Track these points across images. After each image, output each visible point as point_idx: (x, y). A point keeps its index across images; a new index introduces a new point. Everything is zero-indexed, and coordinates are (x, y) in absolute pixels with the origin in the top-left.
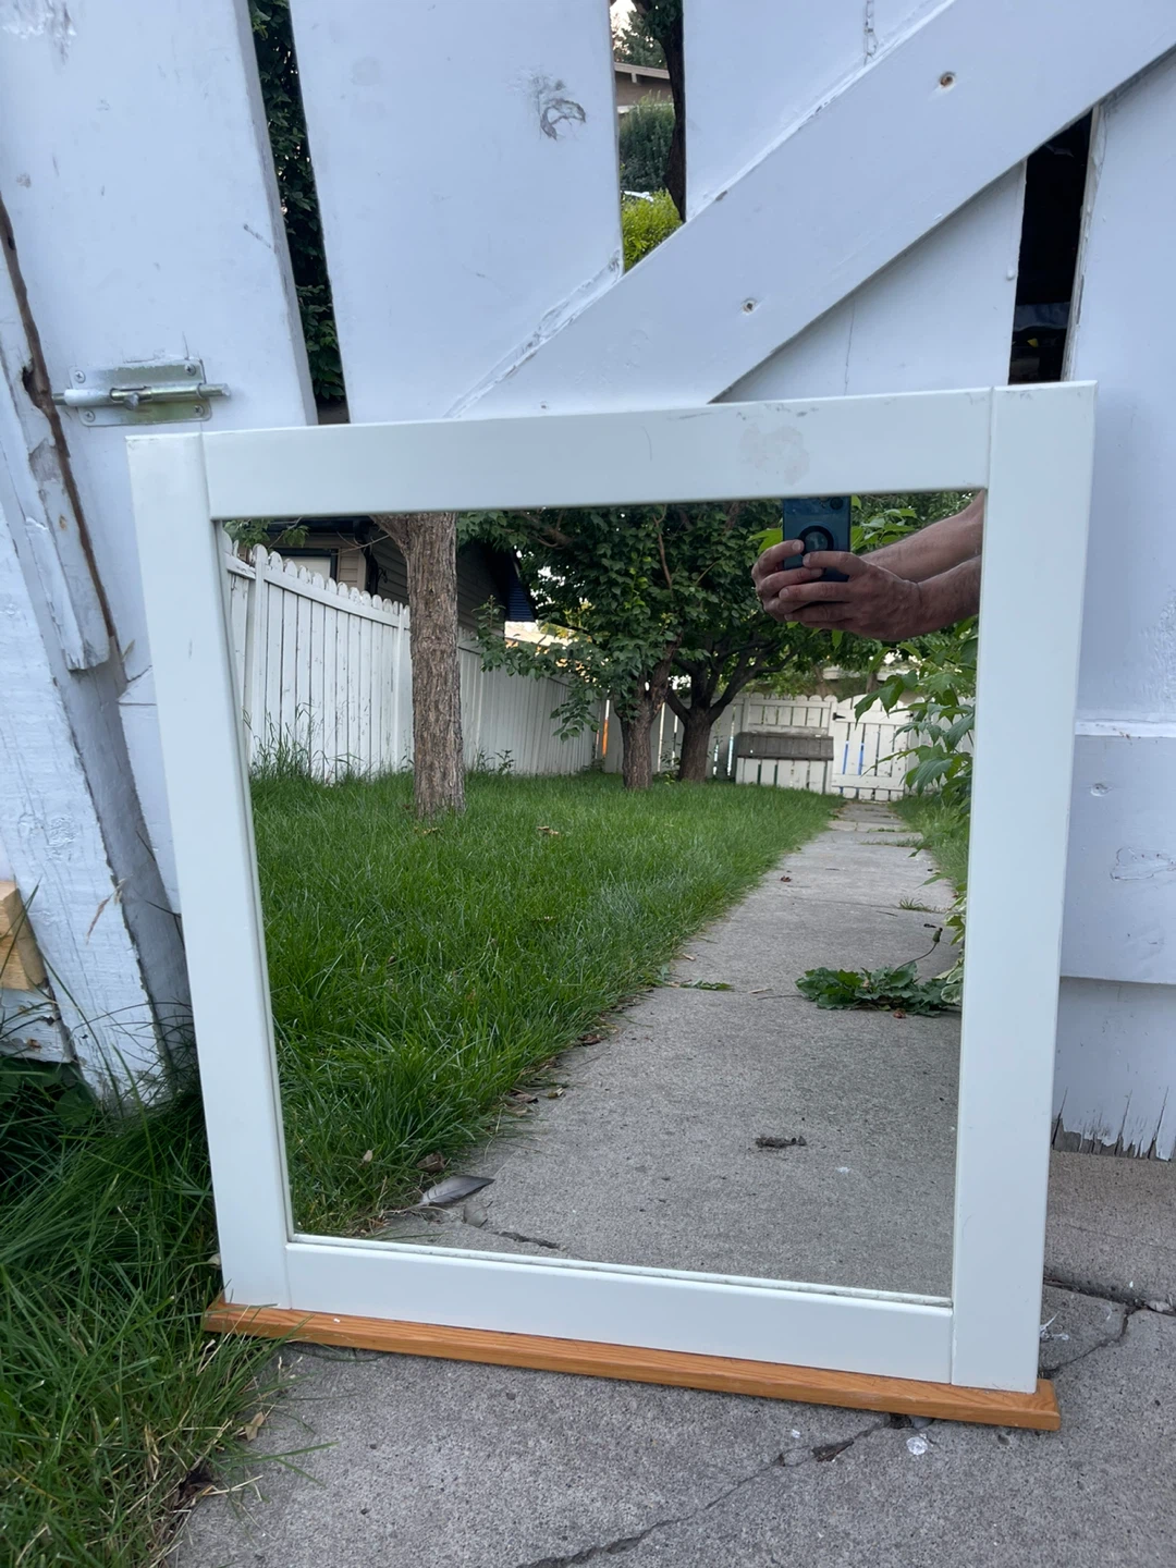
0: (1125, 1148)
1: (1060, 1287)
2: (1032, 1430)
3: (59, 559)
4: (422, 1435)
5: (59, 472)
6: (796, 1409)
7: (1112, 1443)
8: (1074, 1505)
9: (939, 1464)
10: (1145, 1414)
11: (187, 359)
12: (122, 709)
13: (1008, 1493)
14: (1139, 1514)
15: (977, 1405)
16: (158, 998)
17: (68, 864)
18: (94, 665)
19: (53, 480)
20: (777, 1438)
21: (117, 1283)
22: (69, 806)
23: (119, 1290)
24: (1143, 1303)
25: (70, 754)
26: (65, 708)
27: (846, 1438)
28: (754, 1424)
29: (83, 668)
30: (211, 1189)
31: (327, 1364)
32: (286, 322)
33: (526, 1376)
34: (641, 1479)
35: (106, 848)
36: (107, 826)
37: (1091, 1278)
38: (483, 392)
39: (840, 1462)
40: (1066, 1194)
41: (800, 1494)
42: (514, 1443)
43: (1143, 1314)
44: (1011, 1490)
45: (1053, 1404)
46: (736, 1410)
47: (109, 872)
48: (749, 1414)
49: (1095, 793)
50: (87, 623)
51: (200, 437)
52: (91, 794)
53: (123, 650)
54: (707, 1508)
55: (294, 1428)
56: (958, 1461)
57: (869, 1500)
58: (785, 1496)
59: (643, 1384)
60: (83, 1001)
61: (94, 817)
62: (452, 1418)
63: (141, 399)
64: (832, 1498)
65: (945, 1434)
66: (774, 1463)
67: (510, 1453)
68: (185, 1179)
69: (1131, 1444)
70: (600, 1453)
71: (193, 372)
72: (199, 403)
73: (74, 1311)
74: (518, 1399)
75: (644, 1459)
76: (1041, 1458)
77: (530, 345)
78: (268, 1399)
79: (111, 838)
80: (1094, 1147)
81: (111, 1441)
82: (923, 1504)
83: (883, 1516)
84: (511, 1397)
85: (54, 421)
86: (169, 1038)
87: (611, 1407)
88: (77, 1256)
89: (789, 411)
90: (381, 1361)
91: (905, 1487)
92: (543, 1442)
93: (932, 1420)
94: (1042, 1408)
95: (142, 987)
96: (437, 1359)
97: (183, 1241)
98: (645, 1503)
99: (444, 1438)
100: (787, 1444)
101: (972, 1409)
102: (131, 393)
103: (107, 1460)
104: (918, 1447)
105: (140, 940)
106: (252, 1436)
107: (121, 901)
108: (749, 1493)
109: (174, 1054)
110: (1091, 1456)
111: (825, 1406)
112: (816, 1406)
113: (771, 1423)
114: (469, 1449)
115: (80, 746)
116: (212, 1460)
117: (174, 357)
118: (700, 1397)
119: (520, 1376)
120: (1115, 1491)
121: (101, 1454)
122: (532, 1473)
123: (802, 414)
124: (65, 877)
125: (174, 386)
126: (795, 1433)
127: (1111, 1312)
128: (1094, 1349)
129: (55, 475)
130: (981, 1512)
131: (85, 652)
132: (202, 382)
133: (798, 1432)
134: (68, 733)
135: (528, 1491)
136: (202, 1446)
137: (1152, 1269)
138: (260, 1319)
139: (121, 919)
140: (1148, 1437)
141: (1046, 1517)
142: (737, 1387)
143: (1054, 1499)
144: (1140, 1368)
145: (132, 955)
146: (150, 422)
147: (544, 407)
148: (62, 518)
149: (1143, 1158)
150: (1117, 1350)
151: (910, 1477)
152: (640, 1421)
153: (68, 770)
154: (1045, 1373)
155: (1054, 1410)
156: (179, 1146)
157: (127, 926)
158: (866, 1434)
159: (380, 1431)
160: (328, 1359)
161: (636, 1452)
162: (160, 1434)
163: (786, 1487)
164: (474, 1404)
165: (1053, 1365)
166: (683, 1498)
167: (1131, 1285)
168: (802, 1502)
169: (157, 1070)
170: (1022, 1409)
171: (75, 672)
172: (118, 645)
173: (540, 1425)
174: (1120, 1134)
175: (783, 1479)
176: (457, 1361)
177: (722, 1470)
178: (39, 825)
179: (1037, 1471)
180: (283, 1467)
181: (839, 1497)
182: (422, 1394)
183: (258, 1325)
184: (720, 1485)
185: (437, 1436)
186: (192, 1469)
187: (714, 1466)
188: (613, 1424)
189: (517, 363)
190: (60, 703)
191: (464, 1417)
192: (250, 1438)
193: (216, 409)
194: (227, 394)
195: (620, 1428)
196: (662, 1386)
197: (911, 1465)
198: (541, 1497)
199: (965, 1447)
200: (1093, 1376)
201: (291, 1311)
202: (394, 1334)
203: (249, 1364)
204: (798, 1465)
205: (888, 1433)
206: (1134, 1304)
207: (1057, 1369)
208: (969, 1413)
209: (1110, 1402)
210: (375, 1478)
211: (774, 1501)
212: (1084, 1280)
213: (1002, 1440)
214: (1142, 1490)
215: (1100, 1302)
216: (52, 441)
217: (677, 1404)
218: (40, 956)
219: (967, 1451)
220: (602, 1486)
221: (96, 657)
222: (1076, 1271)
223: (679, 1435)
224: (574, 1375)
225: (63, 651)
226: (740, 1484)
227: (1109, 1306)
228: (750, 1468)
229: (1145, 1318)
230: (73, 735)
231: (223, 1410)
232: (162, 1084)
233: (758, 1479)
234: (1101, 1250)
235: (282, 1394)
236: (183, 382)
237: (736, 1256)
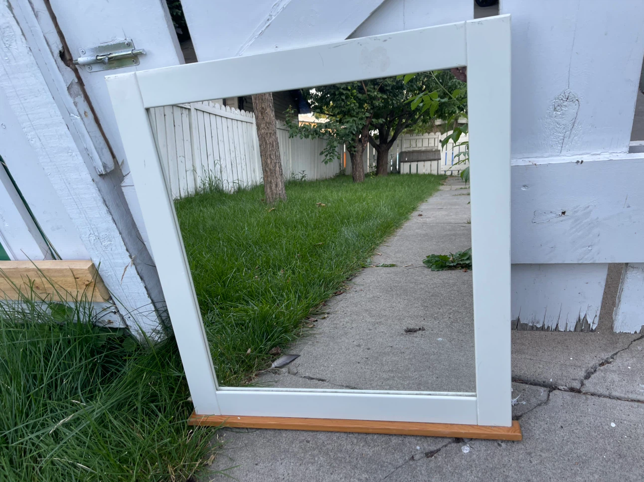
0: (546, 327)
1: (522, 383)
2: (511, 441)
3: (87, 129)
4: (275, 459)
5: (81, 93)
6: (418, 438)
7: (543, 444)
8: (529, 469)
9: (475, 456)
10: (557, 432)
11: (126, 39)
12: (123, 188)
13: (502, 466)
14: (554, 471)
15: (489, 433)
16: (155, 300)
17: (111, 252)
18: (108, 172)
19: (79, 97)
20: (411, 450)
21: (153, 411)
22: (107, 229)
23: (154, 414)
24: (556, 387)
25: (104, 209)
26: (99, 190)
27: (438, 448)
28: (402, 445)
29: (104, 173)
30: (184, 373)
31: (237, 434)
32: (164, 19)
33: (314, 433)
34: (359, 469)
35: (125, 244)
36: (124, 235)
37: (534, 378)
38: (251, 43)
39: (435, 457)
40: (525, 345)
41: (420, 471)
42: (309, 459)
43: (556, 392)
44: (503, 465)
45: (518, 431)
46: (395, 440)
47: (128, 254)
48: (400, 442)
49: (523, 189)
50: (103, 155)
51: (135, 73)
52: (116, 224)
53: (120, 164)
54: (385, 478)
55: (226, 459)
56: (482, 454)
57: (447, 471)
58: (415, 472)
59: (359, 433)
60: (126, 304)
61: (118, 233)
62: (286, 451)
63: (109, 59)
64: (433, 471)
65: (477, 444)
66: (410, 460)
67: (308, 463)
68: (174, 370)
69: (551, 444)
70: (343, 460)
71: (129, 45)
72: (134, 58)
73: (137, 424)
74: (311, 442)
75: (360, 461)
76: (515, 451)
77: (268, 20)
78: (215, 450)
79: (127, 240)
80: (533, 328)
81: (156, 471)
82: (468, 472)
83: (453, 477)
84: (308, 442)
85: (76, 71)
86: (162, 315)
87: (346, 443)
88: (136, 403)
89: (379, 40)
90: (258, 432)
91: (461, 465)
92: (321, 458)
93: (471, 439)
94: (514, 432)
95: (148, 297)
96: (279, 430)
97: (176, 393)
98: (361, 478)
99: (283, 459)
100: (415, 452)
101: (486, 434)
102: (105, 57)
103: (154, 479)
104: (466, 450)
105: (145, 279)
106: (211, 464)
107: (134, 264)
108: (401, 472)
109: (165, 321)
110: (535, 450)
111: (429, 437)
112: (426, 437)
113: (408, 444)
114: (293, 462)
115: (108, 205)
116: (196, 475)
117: (120, 39)
118: (381, 436)
119: (311, 434)
120: (545, 463)
121: (152, 477)
122: (317, 470)
123: (385, 41)
124: (111, 257)
125: (122, 52)
126: (418, 448)
127: (543, 392)
128: (536, 407)
129: (79, 95)
130: (491, 474)
131: (103, 167)
132: (133, 49)
133: (419, 447)
134: (102, 200)
135: (316, 477)
136: (191, 470)
137: (560, 373)
138: (209, 420)
139: (136, 272)
140: (558, 441)
141: (517, 475)
142: (394, 432)
143: (520, 467)
144: (554, 413)
145: (142, 285)
146: (115, 68)
147: (277, 47)
148: (85, 112)
149: (553, 331)
150: (545, 407)
151: (463, 462)
152: (358, 447)
153: (104, 215)
154: (515, 418)
155: (519, 433)
156: (170, 358)
157: (138, 274)
158: (446, 446)
159: (259, 458)
160: (237, 432)
161: (357, 459)
162: (174, 466)
163: (415, 468)
164: (294, 446)
165: (519, 414)
166: (375, 475)
167: (551, 380)
168: (421, 474)
169: (159, 328)
170: (506, 433)
171: (101, 175)
172: (117, 162)
173: (319, 452)
174: (544, 322)
175: (414, 466)
176: (286, 430)
177: (390, 463)
178: (97, 238)
179: (513, 457)
180: (223, 475)
181: (436, 471)
182: (274, 443)
183: (209, 422)
184: (389, 469)
185: (280, 458)
186: (188, 479)
187: (387, 462)
188: (348, 449)
189: (263, 29)
190: (97, 189)
191: (290, 451)
192: (209, 465)
193: (141, 60)
194: (145, 53)
195: (350, 451)
196: (366, 433)
197: (463, 457)
198: (321, 479)
199: (485, 448)
200: (536, 418)
201: (221, 416)
202: (261, 422)
203: (207, 437)
204: (419, 459)
205: (454, 445)
206: (552, 388)
207: (521, 416)
208: (485, 435)
209: (542, 428)
210: (258, 476)
211: (410, 474)
212: (532, 380)
213: (499, 445)
214: (555, 462)
215: (538, 388)
216: (76, 80)
217: (372, 440)
218: (107, 290)
219: (485, 450)
220: (344, 473)
221: (109, 168)
222: (529, 376)
223: (373, 451)
224: (332, 432)
225: (95, 167)
226: (397, 468)
227: (542, 390)
228: (401, 462)
229: (557, 393)
230: (104, 201)
231: (198, 455)
232: (162, 333)
233: (404, 466)
234: (539, 367)
235: (221, 447)
236: (125, 50)
237: (396, 379)
